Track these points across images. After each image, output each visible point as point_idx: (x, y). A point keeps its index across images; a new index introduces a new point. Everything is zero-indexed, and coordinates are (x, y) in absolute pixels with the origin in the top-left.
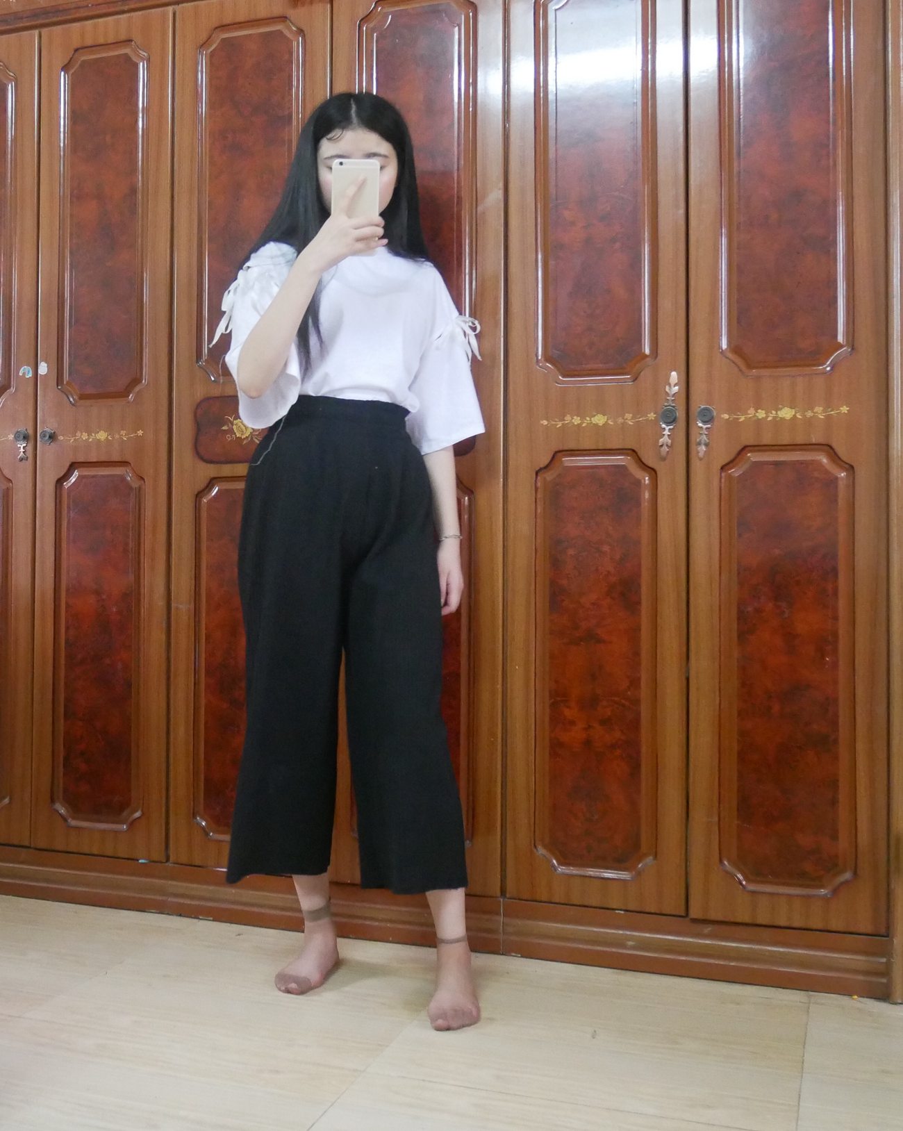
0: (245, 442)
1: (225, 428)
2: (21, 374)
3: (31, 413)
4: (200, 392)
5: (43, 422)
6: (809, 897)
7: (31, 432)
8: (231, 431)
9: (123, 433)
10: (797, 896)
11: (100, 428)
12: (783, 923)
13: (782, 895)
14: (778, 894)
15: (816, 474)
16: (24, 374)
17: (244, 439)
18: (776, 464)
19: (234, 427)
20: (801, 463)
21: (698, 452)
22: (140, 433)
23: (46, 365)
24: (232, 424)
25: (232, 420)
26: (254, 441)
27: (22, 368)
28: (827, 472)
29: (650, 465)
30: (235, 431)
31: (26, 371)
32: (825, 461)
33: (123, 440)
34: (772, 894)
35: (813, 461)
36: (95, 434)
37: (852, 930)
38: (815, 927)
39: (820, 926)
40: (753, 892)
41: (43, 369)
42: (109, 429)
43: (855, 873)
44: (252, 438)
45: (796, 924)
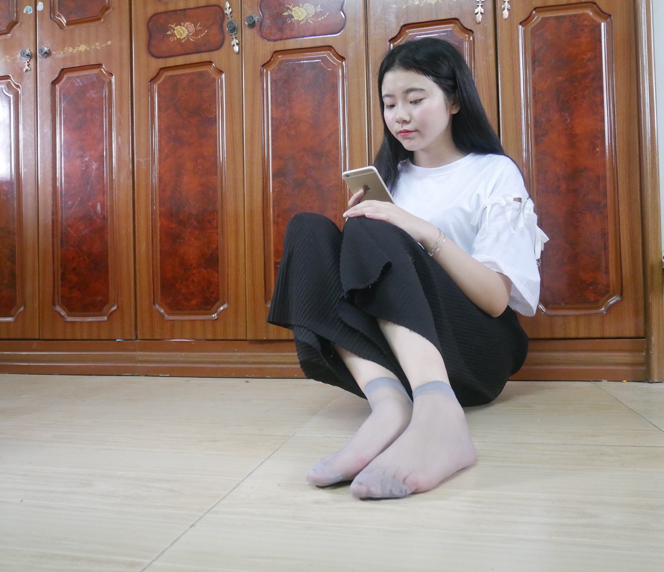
0: (183, 41)
1: (169, 33)
2: (25, 12)
3: (32, 37)
4: (150, 11)
5: (41, 43)
6: (590, 315)
7: (33, 51)
8: (173, 35)
9: (97, 44)
10: (582, 315)
11: (81, 44)
12: (573, 335)
13: (572, 315)
14: (569, 316)
15: (586, 23)
16: (27, 11)
17: (183, 39)
18: (558, 18)
19: (175, 32)
20: (575, 16)
21: (502, 15)
22: (109, 43)
23: (42, 4)
24: (174, 30)
25: (174, 27)
26: (189, 40)
27: (26, 8)
28: (593, 21)
29: (469, 28)
30: (176, 34)
31: (28, 10)
32: (591, 13)
33: (96, 50)
34: (565, 316)
35: (584, 14)
36: (78, 47)
37: (620, 335)
38: (595, 336)
39: (598, 335)
40: (552, 316)
41: (40, 6)
42: (87, 42)
43: (621, 295)
44: (188, 38)
45: (582, 335)
